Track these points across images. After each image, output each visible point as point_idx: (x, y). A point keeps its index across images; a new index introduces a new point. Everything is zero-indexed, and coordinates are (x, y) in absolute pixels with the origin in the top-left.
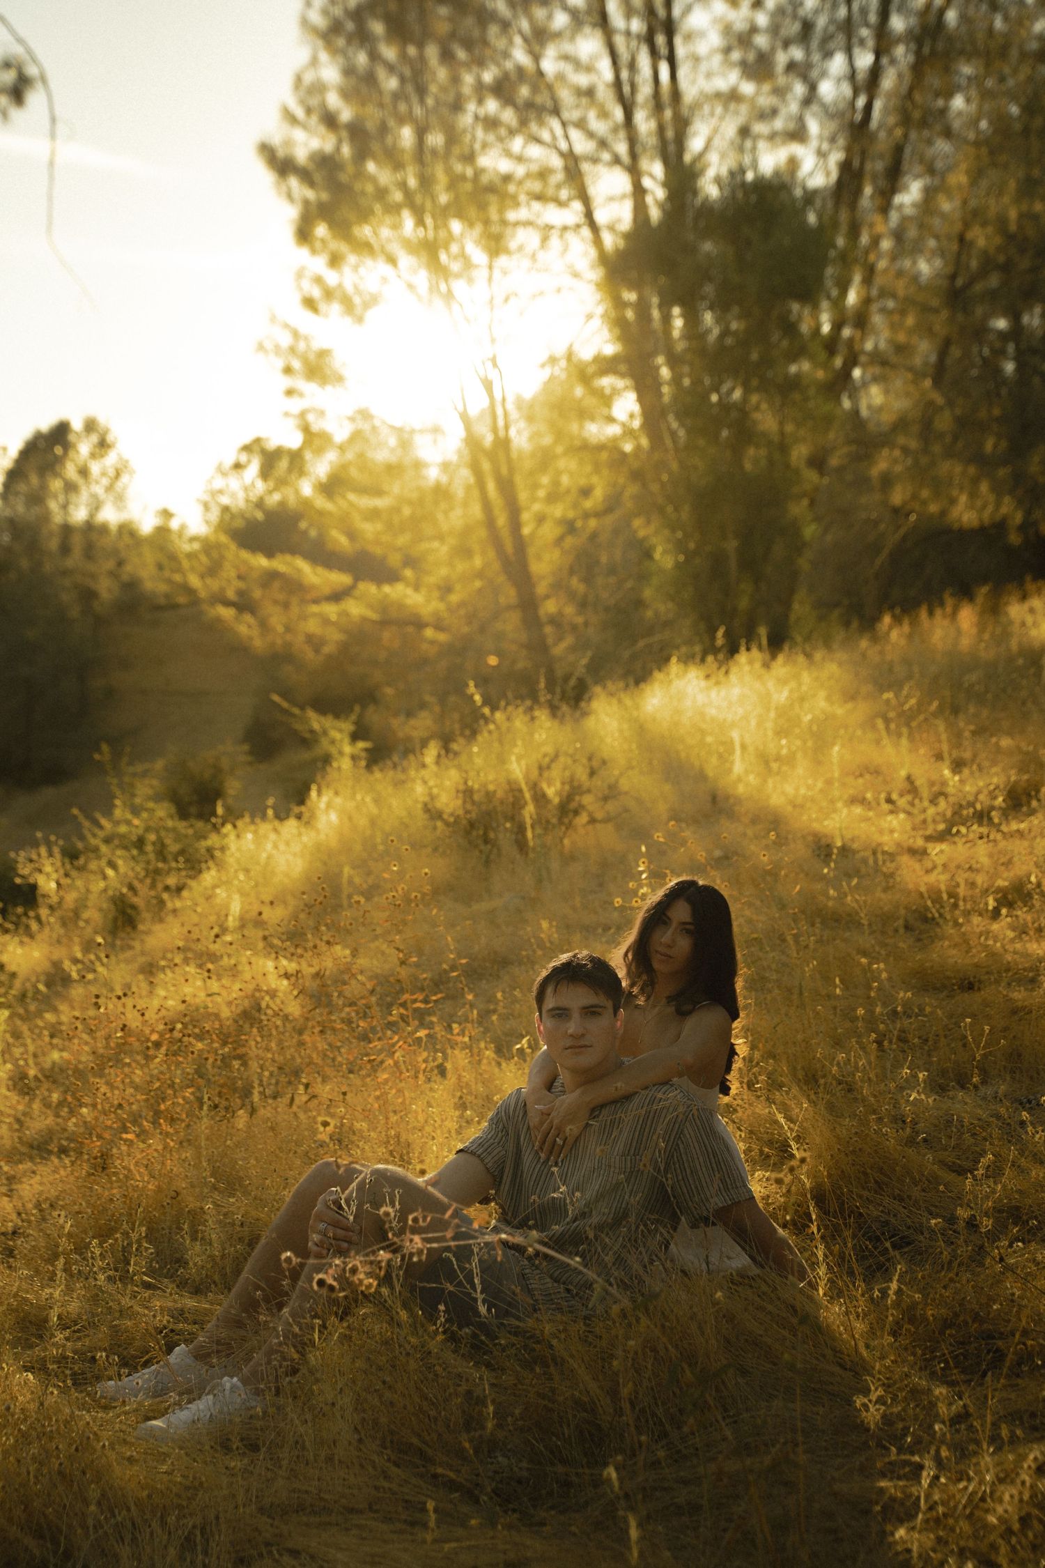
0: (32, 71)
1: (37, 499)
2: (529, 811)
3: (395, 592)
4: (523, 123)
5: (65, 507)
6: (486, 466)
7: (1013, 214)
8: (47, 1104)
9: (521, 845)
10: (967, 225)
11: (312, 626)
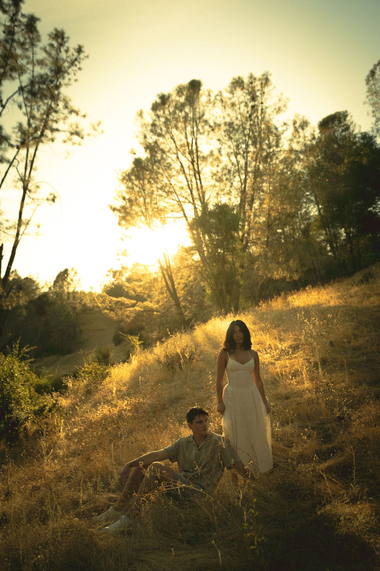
0: (56, 195)
1: (61, 287)
2: (182, 361)
3: (146, 303)
4: (168, 195)
5: (68, 288)
6: (165, 272)
7: (280, 208)
8: (74, 442)
9: (181, 368)
10: (269, 211)
11: (127, 313)
